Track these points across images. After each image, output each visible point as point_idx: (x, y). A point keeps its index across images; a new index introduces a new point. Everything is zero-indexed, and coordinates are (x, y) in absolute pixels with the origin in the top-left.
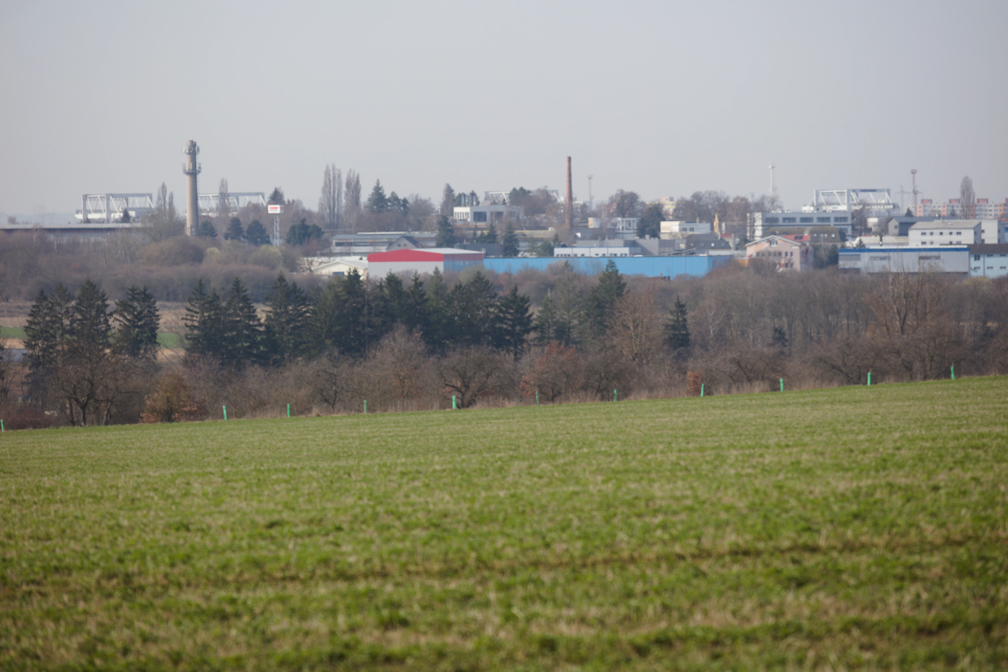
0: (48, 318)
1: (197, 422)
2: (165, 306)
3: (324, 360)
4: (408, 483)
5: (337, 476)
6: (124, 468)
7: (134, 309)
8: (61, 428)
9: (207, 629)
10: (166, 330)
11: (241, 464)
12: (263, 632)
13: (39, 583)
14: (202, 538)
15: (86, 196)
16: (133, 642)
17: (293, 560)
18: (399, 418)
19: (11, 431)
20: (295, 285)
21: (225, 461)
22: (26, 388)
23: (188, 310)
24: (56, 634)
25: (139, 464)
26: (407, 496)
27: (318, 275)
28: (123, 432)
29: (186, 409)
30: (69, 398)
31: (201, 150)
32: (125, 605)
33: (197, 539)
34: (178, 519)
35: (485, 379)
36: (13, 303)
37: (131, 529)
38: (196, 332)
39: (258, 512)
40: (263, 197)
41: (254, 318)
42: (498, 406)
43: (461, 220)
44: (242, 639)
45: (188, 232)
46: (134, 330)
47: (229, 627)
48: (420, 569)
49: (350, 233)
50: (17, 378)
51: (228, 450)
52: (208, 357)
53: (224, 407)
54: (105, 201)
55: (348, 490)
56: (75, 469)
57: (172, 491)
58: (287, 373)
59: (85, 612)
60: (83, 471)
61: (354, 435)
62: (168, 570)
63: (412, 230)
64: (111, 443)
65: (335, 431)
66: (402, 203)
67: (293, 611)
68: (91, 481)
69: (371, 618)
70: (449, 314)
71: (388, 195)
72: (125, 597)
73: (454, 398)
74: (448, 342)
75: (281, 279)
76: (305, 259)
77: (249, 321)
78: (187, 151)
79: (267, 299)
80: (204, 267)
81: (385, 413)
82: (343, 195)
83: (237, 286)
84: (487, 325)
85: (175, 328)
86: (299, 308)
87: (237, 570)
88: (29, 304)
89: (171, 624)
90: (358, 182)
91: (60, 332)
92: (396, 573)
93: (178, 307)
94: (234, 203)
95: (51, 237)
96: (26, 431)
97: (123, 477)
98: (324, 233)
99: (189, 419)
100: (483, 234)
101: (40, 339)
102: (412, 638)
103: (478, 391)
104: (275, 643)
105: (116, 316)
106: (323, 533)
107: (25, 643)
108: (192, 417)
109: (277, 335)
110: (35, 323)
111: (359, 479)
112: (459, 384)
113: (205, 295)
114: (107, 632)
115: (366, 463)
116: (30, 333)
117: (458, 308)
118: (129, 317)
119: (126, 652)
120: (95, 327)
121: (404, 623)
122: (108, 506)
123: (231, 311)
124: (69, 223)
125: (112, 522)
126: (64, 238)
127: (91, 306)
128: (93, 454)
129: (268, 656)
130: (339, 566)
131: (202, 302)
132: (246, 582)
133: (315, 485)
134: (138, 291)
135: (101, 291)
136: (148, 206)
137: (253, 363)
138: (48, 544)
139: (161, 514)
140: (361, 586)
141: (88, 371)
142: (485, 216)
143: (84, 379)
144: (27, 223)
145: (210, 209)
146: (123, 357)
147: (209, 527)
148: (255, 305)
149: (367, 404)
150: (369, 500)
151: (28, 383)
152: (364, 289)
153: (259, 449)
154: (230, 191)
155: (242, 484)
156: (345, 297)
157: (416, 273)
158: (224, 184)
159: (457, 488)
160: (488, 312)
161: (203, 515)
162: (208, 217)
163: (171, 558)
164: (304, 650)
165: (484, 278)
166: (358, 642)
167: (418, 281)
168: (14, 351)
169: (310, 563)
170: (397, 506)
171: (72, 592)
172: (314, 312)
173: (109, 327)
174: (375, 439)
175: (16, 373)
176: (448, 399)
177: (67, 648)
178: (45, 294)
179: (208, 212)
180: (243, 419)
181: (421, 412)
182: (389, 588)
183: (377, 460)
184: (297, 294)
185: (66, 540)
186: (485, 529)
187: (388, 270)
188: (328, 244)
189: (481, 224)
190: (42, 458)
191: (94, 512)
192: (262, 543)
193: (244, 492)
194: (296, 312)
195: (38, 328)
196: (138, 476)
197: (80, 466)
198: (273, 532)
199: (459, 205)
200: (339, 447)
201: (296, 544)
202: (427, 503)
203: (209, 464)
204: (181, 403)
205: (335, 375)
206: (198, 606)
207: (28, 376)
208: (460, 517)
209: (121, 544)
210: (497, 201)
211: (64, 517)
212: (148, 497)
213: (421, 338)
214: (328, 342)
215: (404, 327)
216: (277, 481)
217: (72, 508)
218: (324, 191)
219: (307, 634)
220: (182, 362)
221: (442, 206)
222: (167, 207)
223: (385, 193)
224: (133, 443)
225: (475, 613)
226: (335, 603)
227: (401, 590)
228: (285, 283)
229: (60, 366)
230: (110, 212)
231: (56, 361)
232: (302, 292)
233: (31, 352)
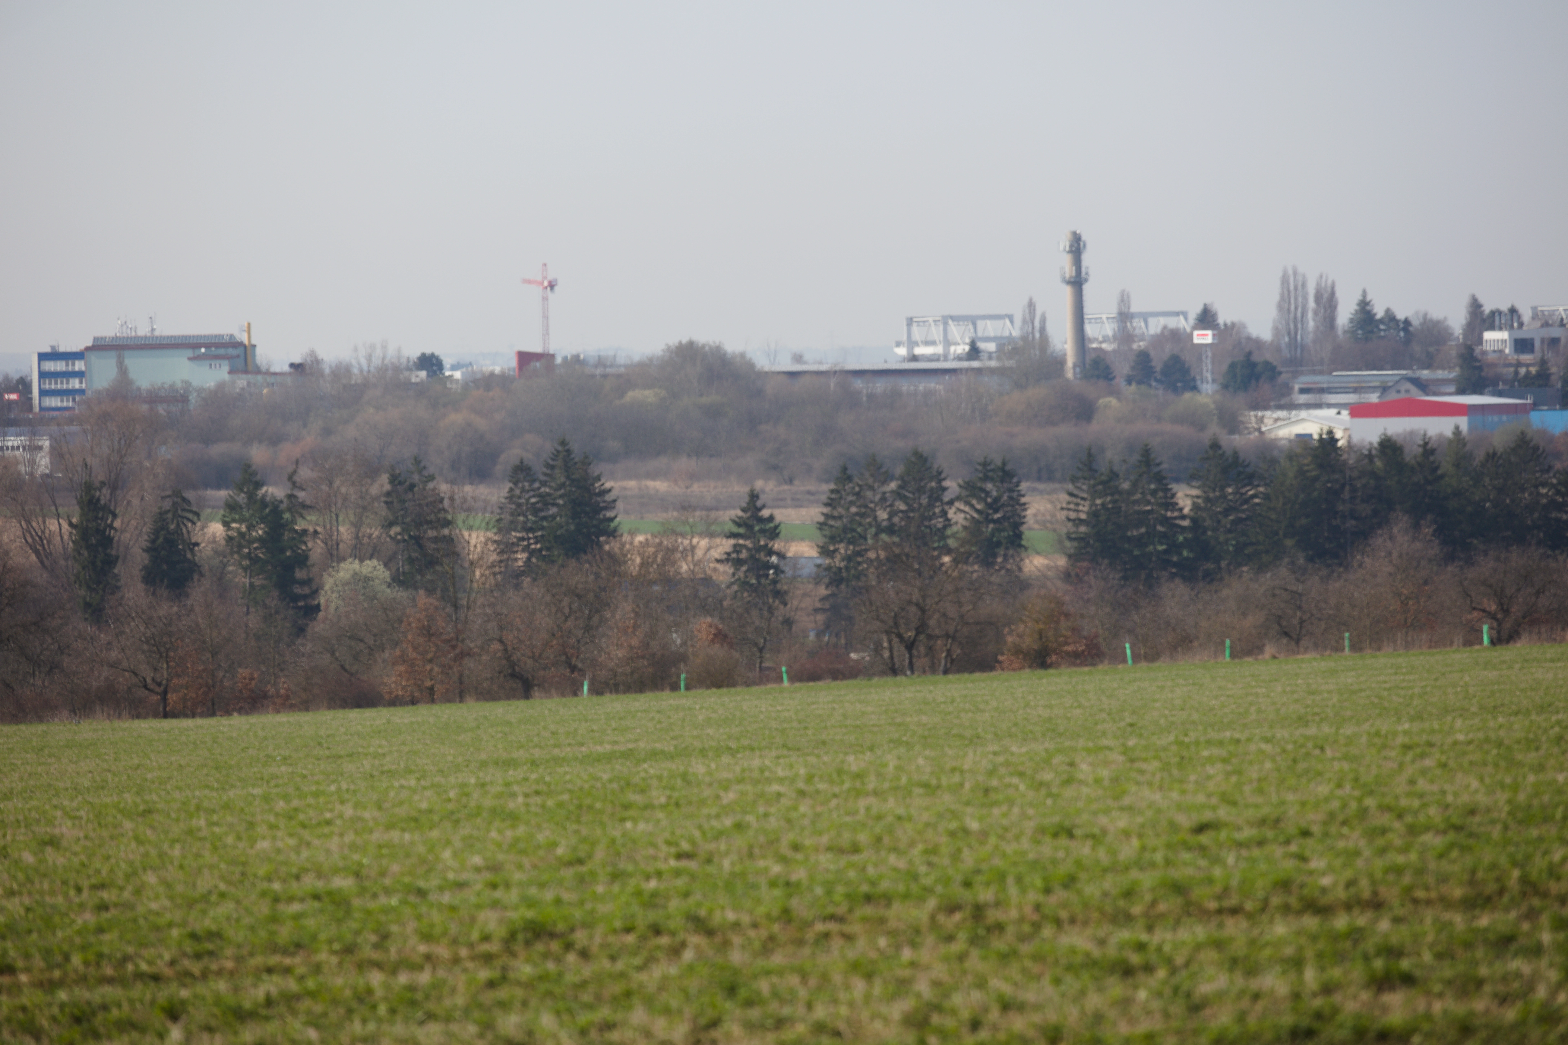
0: (854, 510)
1: (1086, 669)
2: (1034, 490)
3: (1283, 571)
4: (1413, 761)
5: (1303, 750)
6: (975, 740)
7: (988, 494)
8: (875, 680)
9: (1100, 990)
10: (1036, 526)
11: (1153, 734)
12: (1188, 995)
13: (841, 919)
14: (1093, 848)
15: (911, 319)
16: (986, 1010)
17: (1234, 883)
18: (1401, 660)
19: (798, 685)
20: (1236, 454)
21: (1129, 729)
22: (820, 618)
23: (1071, 494)
24: (868, 998)
25: (996, 734)
26: (1412, 782)
27: (1272, 440)
28: (970, 685)
29: (1069, 648)
30: (888, 633)
31: (1088, 246)
32: (975, 953)
33: (1085, 850)
34: (1056, 819)
35: (1534, 599)
36: (799, 486)
37: (984, 835)
38: (1083, 529)
39: (1179, 807)
40: (1186, 319)
41: (1173, 506)
42: (1555, 640)
43: (1494, 351)
44: (1156, 1005)
45: (1070, 374)
46: (987, 527)
47: (1136, 987)
48: (1433, 895)
49: (1321, 373)
50: (807, 603)
51: (1133, 712)
52: (1103, 567)
53: (1127, 646)
54: (941, 328)
55: (1320, 774)
56: (897, 742)
57: (1047, 776)
58: (1226, 592)
59: (913, 964)
60: (909, 745)
61: (1332, 687)
62: (1041, 898)
63: (1418, 369)
64: (953, 701)
65: (1300, 681)
66: (1402, 326)
67: (1234, 963)
68: (921, 761)
69: (1357, 973)
70: (1477, 498)
71: (1380, 313)
72: (974, 941)
73: (1485, 628)
74: (1475, 542)
75: (1215, 445)
76: (1252, 413)
77: (1167, 510)
78: (1068, 249)
79: (1193, 477)
80: (1094, 429)
81: (1378, 653)
82: (1310, 315)
83: (1147, 458)
84: (1536, 515)
85: (1051, 523)
86: (1244, 490)
87: (1148, 898)
88: (826, 487)
89: (1046, 981)
90: (1333, 293)
91: (873, 530)
92: (1396, 902)
93: (1054, 491)
94: (1140, 327)
95: (858, 384)
96: (820, 684)
97: (971, 754)
98: (1280, 373)
99: (1074, 664)
100: (1528, 372)
101: (841, 541)
102: (1421, 1005)
103: (1524, 617)
104: (1208, 1012)
105: (959, 505)
106: (1281, 839)
107: (821, 1012)
108: (1078, 661)
109: (1209, 533)
110: (834, 518)
111: (1338, 755)
112: (1493, 608)
113: (1096, 471)
114: (947, 995)
115: (1348, 730)
116: (827, 533)
117: (1490, 488)
118: (979, 507)
119: (975, 1025)
120: (927, 523)
121: (1408, 980)
122: (947, 800)
123: (1138, 496)
124: (886, 362)
125: (953, 825)
126: (878, 385)
127: (920, 490)
128: (924, 719)
129: (1196, 1032)
130: (1306, 891)
131: (1092, 482)
132: (1162, 916)
133: (1268, 765)
134: (992, 466)
135: (935, 466)
136: (1006, 334)
137: (1173, 576)
138: (855, 858)
139: (1031, 812)
140: (1341, 922)
141: (916, 590)
142: (1533, 345)
143: (910, 602)
144: (820, 363)
145: (1103, 337)
146: (970, 569)
147: (1104, 832)
148: (1174, 486)
149: (1350, 640)
150: (1353, 788)
151: (823, 610)
152: (1345, 460)
153: (1182, 709)
154: (1134, 309)
155: (1156, 764)
156: (1314, 473)
157: (1425, 435)
158: (1124, 299)
159: (1490, 769)
160: (1538, 494)
161: (1095, 813)
162: (1101, 349)
163: (1045, 879)
164: (1252, 1023)
165: (1531, 440)
166: (1336, 1010)
167: (1429, 446)
168: (803, 561)
169: (1261, 886)
170: (1397, 798)
171: (892, 933)
172: (1266, 497)
173: (948, 523)
174: (1363, 694)
175: (805, 595)
176: (1477, 631)
177: (886, 1020)
178: (849, 472)
179: (1101, 343)
180: (1156, 664)
181: (1435, 651)
182: (1384, 925)
183: (1366, 726)
184: (1241, 469)
185: (883, 853)
186: (1534, 833)
187: (1381, 431)
188: (1287, 390)
189: (1526, 358)
190: (846, 727)
191: (927, 809)
192: (1186, 856)
193: (1158, 776)
194: (1238, 496)
195: (838, 524)
196: (995, 754)
197: (904, 739)
198: (1204, 839)
199: (1492, 328)
200: (1307, 706)
201: (1238, 859)
202: (1444, 792)
203: (1104, 734)
204: (1061, 639)
205: (1300, 595)
206: (1088, 955)
207: (824, 599)
208: (1495, 815)
209: (969, 859)
210: (1550, 322)
211: (879, 818)
212: (1009, 785)
213: (1433, 535)
214: (1289, 542)
215: (1406, 518)
216: (1210, 760)
217: (891, 803)
218: (1280, 307)
219: (1256, 997)
220: (1062, 576)
221: (1464, 330)
222: (1037, 335)
223: (1375, 311)
224: (987, 702)
225: (1519, 965)
226: (1301, 949)
227: (1403, 928)
228: (1220, 452)
229: (874, 583)
230: (948, 343)
231: (866, 576)
232: (1248, 465)
233: (827, 562)
